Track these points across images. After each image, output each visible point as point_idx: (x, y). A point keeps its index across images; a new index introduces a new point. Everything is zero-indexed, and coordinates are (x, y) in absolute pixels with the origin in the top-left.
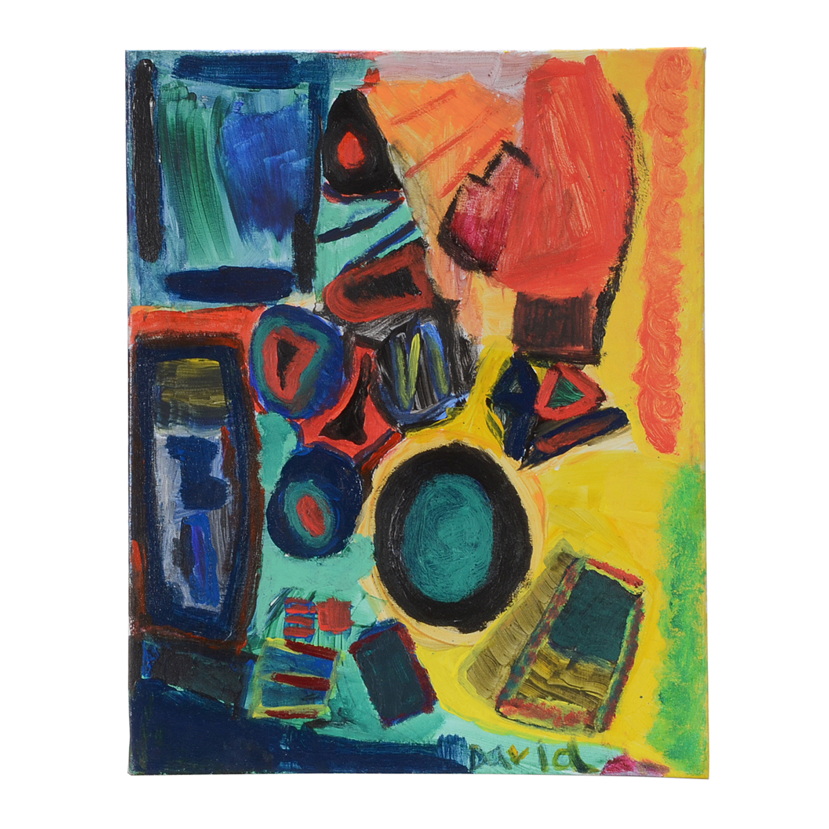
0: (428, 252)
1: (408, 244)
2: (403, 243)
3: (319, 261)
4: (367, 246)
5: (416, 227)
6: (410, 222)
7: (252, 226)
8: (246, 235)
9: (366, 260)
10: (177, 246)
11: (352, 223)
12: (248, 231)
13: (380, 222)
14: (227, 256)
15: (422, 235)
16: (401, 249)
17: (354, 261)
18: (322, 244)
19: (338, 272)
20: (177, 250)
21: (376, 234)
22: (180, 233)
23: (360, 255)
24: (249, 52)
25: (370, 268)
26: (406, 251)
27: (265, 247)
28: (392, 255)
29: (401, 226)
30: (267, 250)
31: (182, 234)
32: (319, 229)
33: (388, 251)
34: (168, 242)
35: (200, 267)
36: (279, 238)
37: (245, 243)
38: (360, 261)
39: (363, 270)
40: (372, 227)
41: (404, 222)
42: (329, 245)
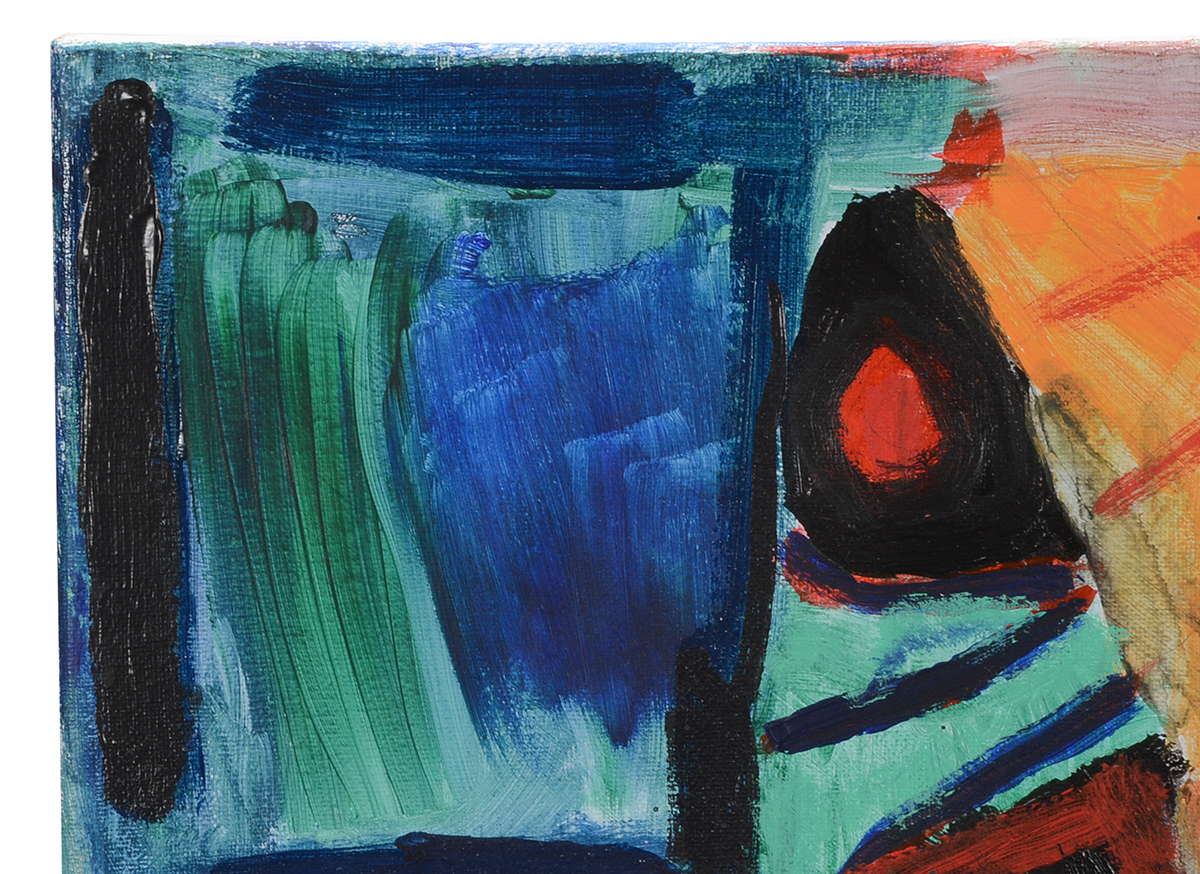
0: (1186, 791)
1: (1109, 760)
2: (1087, 757)
3: (770, 819)
4: (951, 766)
5: (1140, 701)
6: (1114, 681)
7: (522, 688)
8: (499, 722)
9: (947, 818)
10: (242, 761)
11: (893, 680)
12: (506, 708)
13: (1000, 681)
14: (429, 800)
15: (1161, 731)
16: (1079, 778)
17: (899, 821)
18: (779, 757)
19: (842, 858)
20: (243, 776)
21: (986, 721)
22: (254, 712)
23: (925, 799)
24: (513, 54)
25: (962, 845)
26: (1099, 785)
27: (567, 765)
28: (1046, 799)
29: (1083, 693)
30: (576, 777)
31: (264, 717)
32: (771, 702)
33: (1028, 785)
34: (211, 749)
35: (329, 836)
36: (621, 734)
37: (495, 749)
38: (924, 818)
39: (936, 853)
40: (969, 697)
41: (1092, 676)
42: (808, 762)
